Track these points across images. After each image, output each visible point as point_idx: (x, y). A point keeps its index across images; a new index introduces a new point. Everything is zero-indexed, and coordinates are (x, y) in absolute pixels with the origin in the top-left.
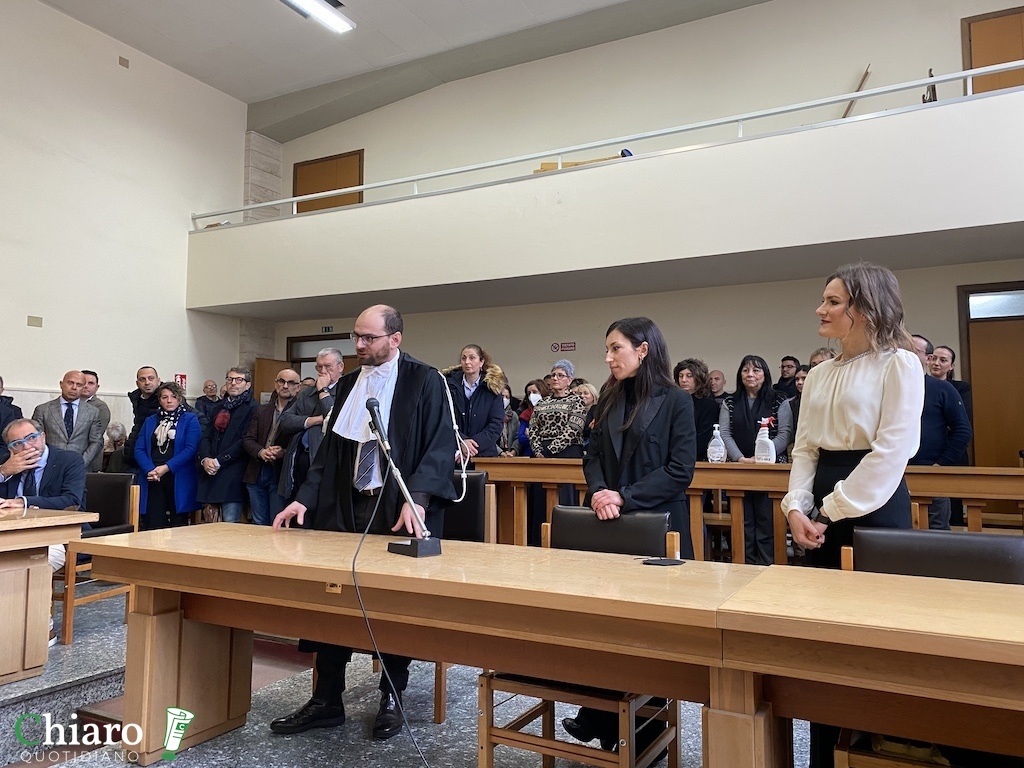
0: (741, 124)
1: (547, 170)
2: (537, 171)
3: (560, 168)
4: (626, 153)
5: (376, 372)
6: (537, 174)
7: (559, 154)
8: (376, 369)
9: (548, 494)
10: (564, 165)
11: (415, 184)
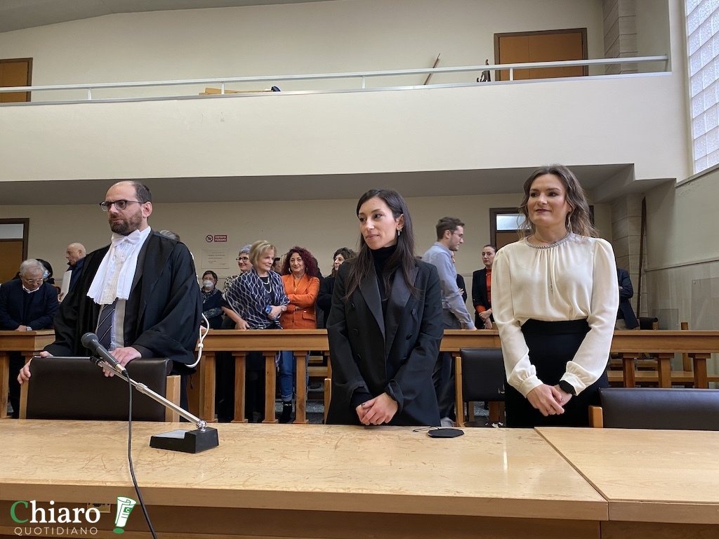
0: (365, 78)
1: (210, 94)
2: (202, 94)
3: (223, 93)
4: (275, 89)
5: (127, 241)
6: (201, 96)
7: (222, 82)
8: (126, 238)
9: (237, 361)
10: (226, 92)
11: (89, 91)
